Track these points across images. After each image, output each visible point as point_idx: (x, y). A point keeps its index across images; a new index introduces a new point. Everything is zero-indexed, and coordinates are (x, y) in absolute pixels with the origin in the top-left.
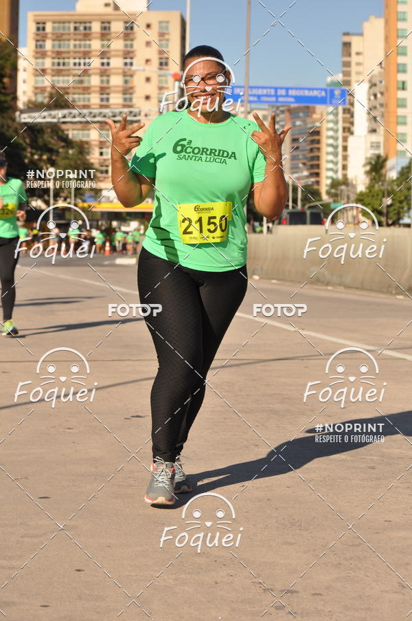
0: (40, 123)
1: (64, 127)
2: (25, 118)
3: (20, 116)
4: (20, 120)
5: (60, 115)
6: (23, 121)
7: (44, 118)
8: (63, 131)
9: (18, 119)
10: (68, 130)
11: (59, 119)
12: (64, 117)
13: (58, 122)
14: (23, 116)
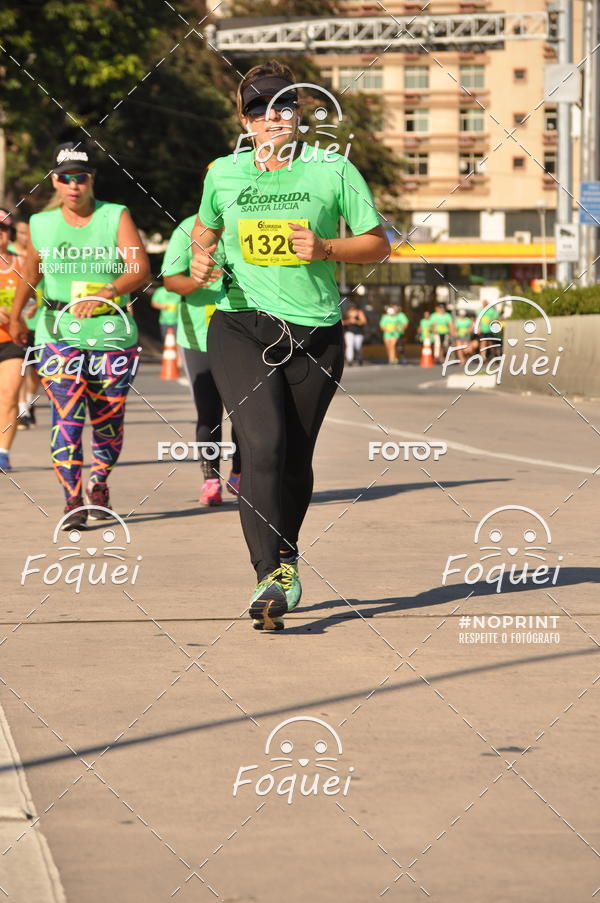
0: (261, 51)
1: (320, 61)
2: (227, 42)
3: (215, 36)
4: (216, 45)
5: (312, 34)
6: (223, 46)
7: (274, 39)
8: (317, 71)
9: (210, 42)
10: (330, 69)
11: (309, 41)
12: (321, 37)
13: (308, 49)
14: (223, 35)
